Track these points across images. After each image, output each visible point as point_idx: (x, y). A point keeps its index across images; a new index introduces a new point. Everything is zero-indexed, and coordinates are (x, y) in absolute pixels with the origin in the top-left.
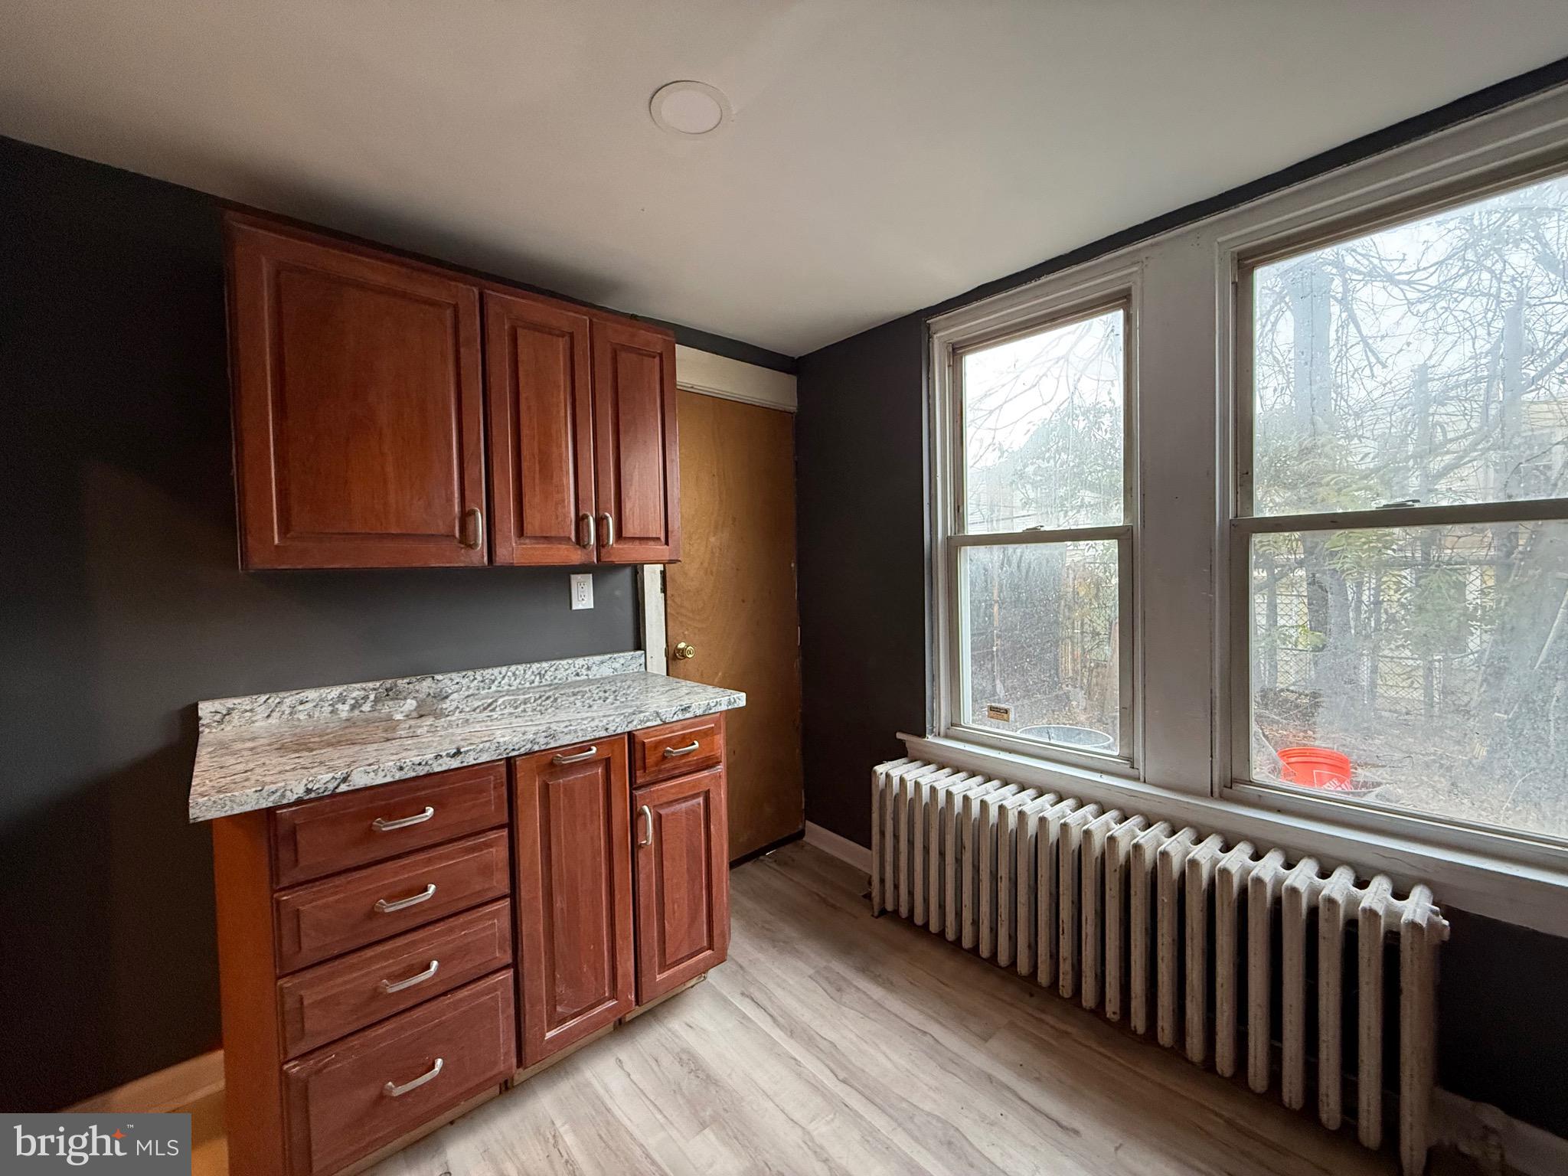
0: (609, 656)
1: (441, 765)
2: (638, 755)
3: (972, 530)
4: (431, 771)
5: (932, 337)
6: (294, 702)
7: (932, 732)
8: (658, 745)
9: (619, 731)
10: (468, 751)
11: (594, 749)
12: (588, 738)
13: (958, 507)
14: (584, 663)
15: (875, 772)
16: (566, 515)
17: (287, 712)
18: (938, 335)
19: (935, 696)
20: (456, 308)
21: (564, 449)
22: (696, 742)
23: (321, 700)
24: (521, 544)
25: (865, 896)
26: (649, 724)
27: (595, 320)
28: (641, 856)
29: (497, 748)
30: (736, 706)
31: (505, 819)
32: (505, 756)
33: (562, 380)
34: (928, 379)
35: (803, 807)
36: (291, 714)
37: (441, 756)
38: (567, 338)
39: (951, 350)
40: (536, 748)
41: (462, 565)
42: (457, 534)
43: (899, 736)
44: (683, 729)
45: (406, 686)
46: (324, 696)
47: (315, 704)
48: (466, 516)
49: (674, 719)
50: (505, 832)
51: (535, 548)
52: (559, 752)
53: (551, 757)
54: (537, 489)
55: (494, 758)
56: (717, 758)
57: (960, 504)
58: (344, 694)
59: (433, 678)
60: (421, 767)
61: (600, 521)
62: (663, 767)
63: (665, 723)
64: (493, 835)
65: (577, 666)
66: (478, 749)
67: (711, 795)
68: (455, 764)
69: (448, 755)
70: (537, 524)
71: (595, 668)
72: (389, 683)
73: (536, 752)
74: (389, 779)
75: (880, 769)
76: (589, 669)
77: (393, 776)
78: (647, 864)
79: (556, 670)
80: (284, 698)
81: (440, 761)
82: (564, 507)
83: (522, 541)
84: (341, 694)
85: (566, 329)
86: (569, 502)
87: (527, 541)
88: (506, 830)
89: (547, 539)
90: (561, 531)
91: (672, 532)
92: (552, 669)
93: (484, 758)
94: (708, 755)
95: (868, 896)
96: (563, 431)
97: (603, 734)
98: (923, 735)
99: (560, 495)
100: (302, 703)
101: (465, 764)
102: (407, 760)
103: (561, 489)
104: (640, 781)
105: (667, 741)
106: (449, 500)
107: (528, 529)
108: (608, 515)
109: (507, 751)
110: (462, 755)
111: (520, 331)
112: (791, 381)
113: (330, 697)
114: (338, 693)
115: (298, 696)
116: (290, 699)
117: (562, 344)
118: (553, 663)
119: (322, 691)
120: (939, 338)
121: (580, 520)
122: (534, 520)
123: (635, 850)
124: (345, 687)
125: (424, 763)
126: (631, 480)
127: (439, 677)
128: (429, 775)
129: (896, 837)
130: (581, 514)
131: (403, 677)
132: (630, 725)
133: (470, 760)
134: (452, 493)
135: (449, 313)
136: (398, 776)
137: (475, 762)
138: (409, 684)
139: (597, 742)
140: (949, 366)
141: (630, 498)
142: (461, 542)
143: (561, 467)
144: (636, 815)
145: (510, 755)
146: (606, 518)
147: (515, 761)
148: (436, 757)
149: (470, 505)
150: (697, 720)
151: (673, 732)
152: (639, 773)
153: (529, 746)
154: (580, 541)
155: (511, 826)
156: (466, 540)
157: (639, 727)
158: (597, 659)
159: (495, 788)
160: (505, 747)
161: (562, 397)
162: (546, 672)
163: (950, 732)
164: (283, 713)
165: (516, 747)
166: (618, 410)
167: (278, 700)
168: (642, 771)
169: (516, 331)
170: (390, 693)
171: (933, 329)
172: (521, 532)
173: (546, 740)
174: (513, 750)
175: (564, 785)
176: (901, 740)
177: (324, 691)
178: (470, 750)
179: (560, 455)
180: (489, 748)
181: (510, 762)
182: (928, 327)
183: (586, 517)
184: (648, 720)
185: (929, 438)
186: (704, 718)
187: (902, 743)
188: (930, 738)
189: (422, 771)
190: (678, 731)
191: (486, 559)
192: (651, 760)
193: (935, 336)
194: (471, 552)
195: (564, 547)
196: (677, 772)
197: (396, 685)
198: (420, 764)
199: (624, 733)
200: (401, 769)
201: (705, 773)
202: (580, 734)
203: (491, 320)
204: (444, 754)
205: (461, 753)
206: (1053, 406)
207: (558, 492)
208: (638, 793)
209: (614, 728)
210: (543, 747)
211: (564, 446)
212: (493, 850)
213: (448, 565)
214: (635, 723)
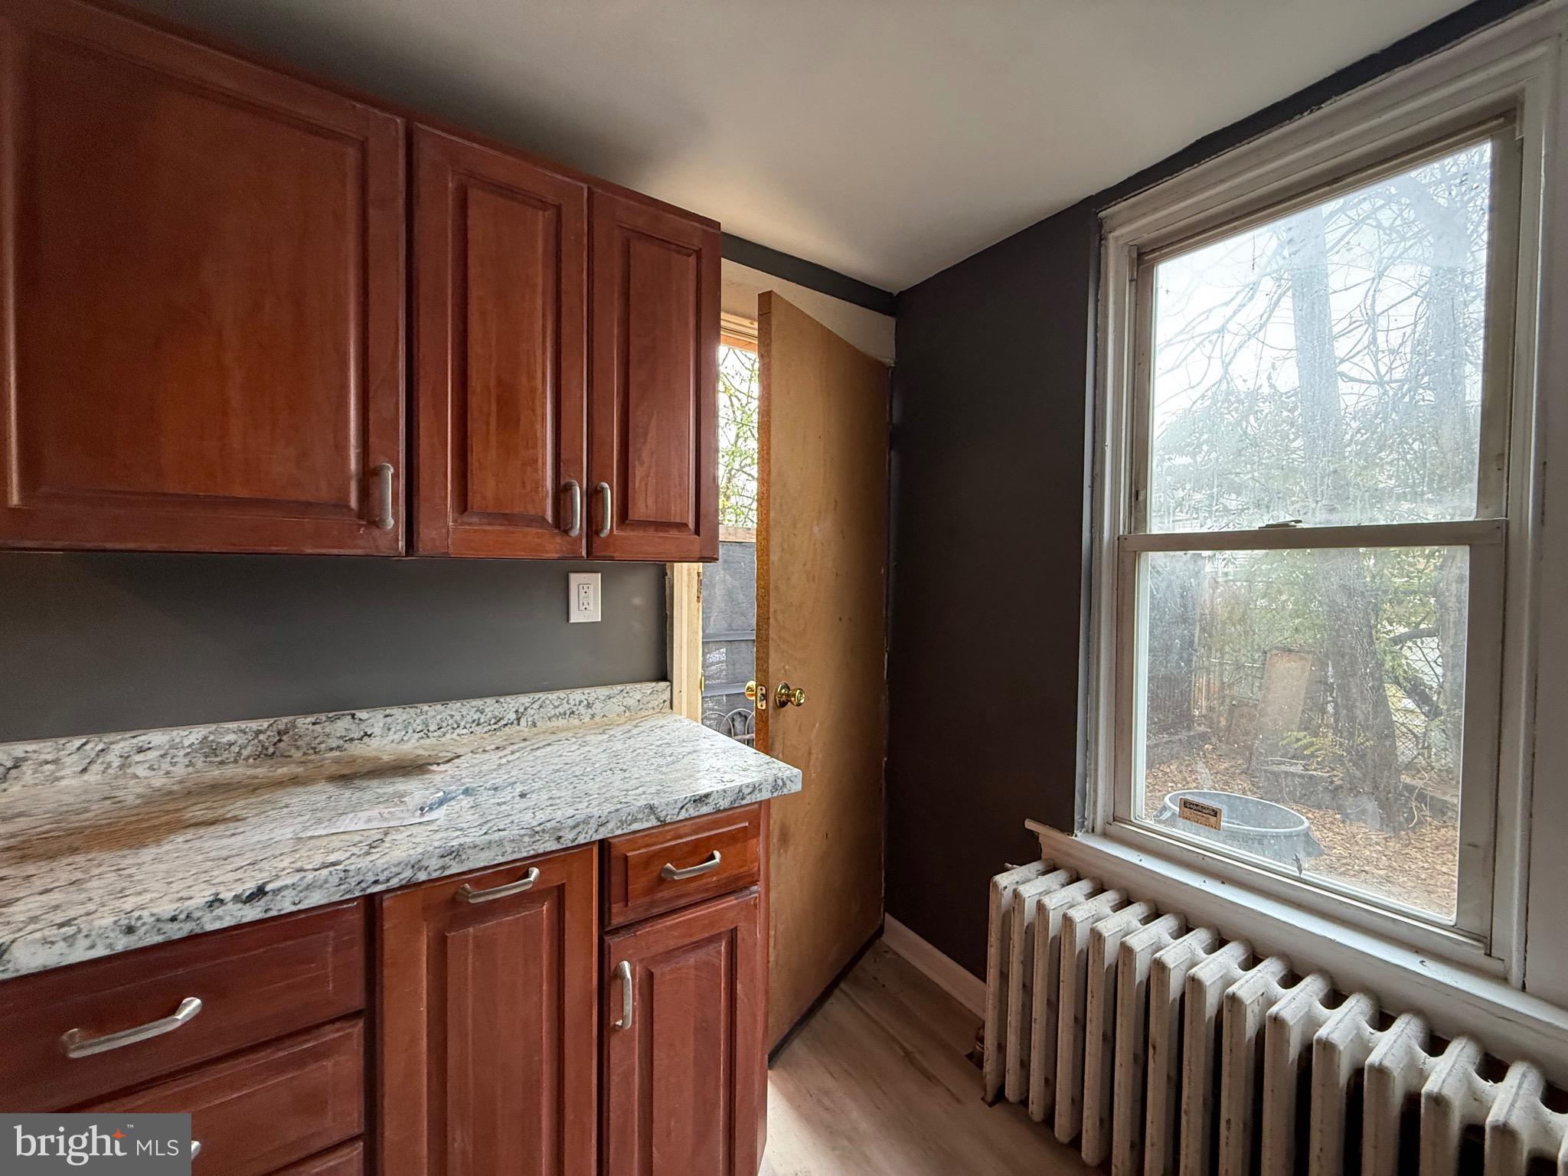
0: (619, 687)
1: (220, 918)
2: (616, 879)
3: (1156, 526)
4: (198, 931)
5: (1106, 239)
6: (126, 750)
7: (1082, 826)
8: (649, 860)
9: (581, 840)
10: (280, 890)
11: (535, 872)
12: (525, 855)
13: (1137, 493)
14: (583, 698)
15: (996, 885)
16: (538, 484)
17: (115, 764)
18: (1116, 233)
19: (1091, 773)
20: (363, 147)
21: (539, 382)
22: (717, 854)
23: (171, 747)
24: (463, 523)
25: (970, 1056)
26: (636, 827)
27: (595, 190)
28: (615, 1044)
29: (342, 881)
30: (785, 791)
31: (358, 1001)
32: (357, 894)
33: (540, 276)
34: (1097, 301)
35: (883, 895)
36: (121, 767)
37: (222, 901)
38: (550, 213)
39: (1135, 255)
40: (422, 876)
41: (359, 552)
42: (353, 502)
43: (1030, 825)
44: (696, 832)
45: (311, 727)
46: (177, 740)
47: (162, 752)
48: (369, 476)
49: (681, 817)
50: (358, 1028)
51: (485, 531)
52: (469, 881)
53: (452, 890)
54: (493, 439)
55: (336, 898)
56: (752, 875)
57: (1140, 487)
58: (211, 738)
59: (353, 716)
60: (176, 926)
61: (593, 496)
62: (660, 895)
63: (664, 824)
64: (330, 1034)
65: (572, 702)
66: (304, 884)
67: (739, 936)
68: (252, 913)
69: (237, 899)
70: (490, 495)
71: (598, 705)
72: (283, 722)
73: (424, 882)
74: (100, 952)
75: (1004, 880)
76: (589, 706)
77: (110, 946)
78: (625, 1058)
79: (541, 707)
80: (112, 743)
81: (219, 911)
82: (536, 471)
83: (466, 520)
84: (205, 738)
85: (550, 198)
86: (544, 464)
87: (475, 520)
88: (361, 1024)
89: (509, 519)
90: (530, 506)
91: (706, 516)
92: (536, 706)
93: (316, 899)
94: (736, 872)
95: (977, 1059)
96: (539, 352)
97: (552, 846)
98: (1069, 829)
99: (531, 451)
100: (140, 751)
101: (273, 913)
102: (145, 913)
103: (533, 442)
104: (616, 921)
105: (669, 854)
106: (341, 448)
107: (475, 500)
108: (606, 485)
109: (363, 885)
110: (269, 897)
111: (474, 194)
112: (890, 322)
113: (186, 743)
114: (200, 736)
115: (135, 741)
116: (122, 744)
117: (541, 221)
118: (537, 697)
119: (175, 733)
120: (1117, 238)
121: (562, 492)
122: (485, 487)
123: (605, 1033)
124: (213, 727)
125: (182, 916)
126: (646, 433)
127: (362, 714)
128: (192, 938)
129: (1027, 989)
130: (562, 483)
131: (307, 712)
132: (602, 829)
133: (285, 905)
134: (347, 438)
135: (352, 154)
136: (122, 944)
137: (294, 908)
138: (314, 724)
139: (541, 859)
140: (1131, 281)
141: (642, 463)
142: (360, 516)
143: (533, 410)
144: (607, 979)
145: (369, 891)
146: (603, 489)
147: (381, 901)
148: (210, 905)
149: (377, 459)
150: (719, 815)
151: (680, 837)
152: (616, 908)
153: (408, 874)
154: (561, 523)
155: (370, 1015)
156: (369, 514)
157: (619, 832)
158: (603, 692)
159: (336, 951)
160: (361, 878)
161: (539, 303)
162: (526, 709)
163: (1111, 829)
164: (109, 766)
165: (382, 878)
166: (628, 331)
167: (101, 746)
168: (621, 904)
169: (466, 193)
170: (284, 738)
171: (1106, 227)
172: (463, 505)
173: (441, 862)
174: (376, 882)
175: (475, 937)
176: (1031, 832)
177: (177, 734)
178: (286, 887)
179: (533, 390)
180: (326, 881)
181: (371, 904)
182: (1100, 224)
183: (568, 488)
184: (635, 820)
185: (1095, 388)
186: (730, 813)
187: (1033, 836)
188: (1080, 837)
189: (177, 931)
190: (686, 835)
191: (402, 544)
192: (637, 885)
193: (1111, 236)
194: (376, 532)
195: (535, 530)
196: (682, 902)
197: (294, 727)
198: (173, 919)
199: (594, 842)
200: (130, 930)
201: (731, 901)
202: (509, 850)
203: (424, 172)
204: (227, 896)
205: (266, 893)
206: (1199, 391)
207: (527, 447)
208: (612, 941)
209: (571, 836)
210: (435, 875)
211: (539, 375)
212: (328, 1064)
213: (336, 551)
214: (610, 826)
